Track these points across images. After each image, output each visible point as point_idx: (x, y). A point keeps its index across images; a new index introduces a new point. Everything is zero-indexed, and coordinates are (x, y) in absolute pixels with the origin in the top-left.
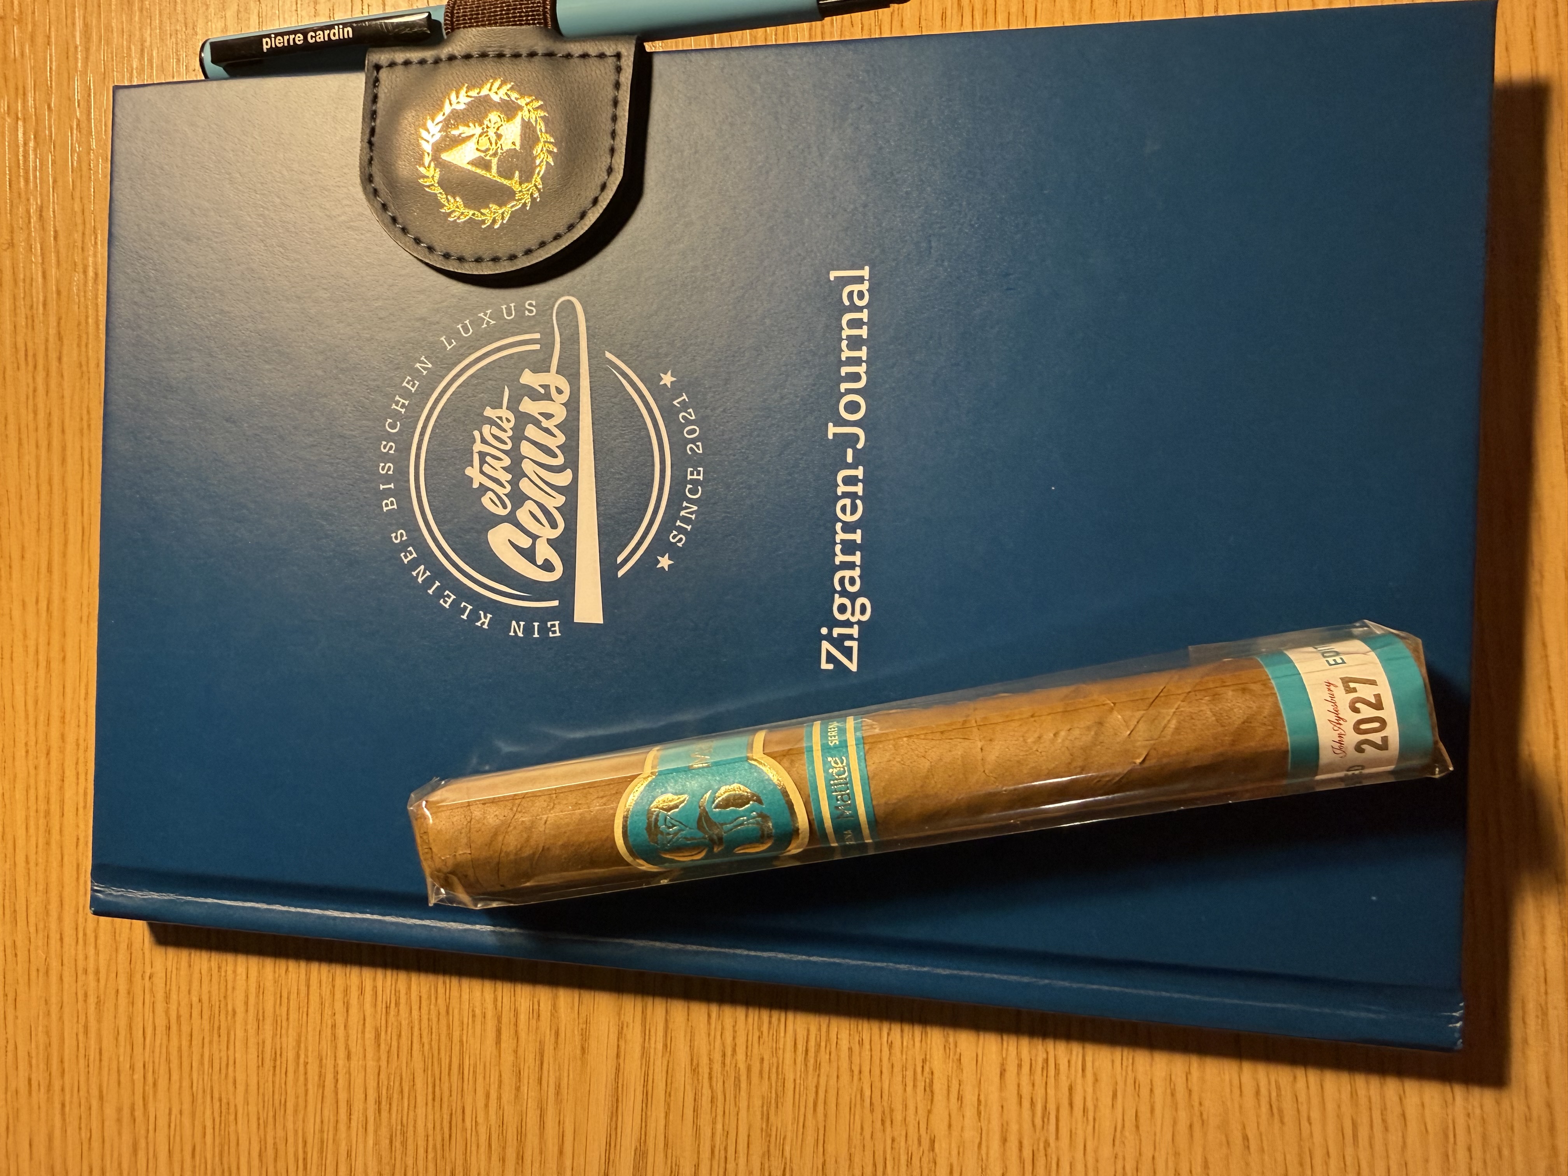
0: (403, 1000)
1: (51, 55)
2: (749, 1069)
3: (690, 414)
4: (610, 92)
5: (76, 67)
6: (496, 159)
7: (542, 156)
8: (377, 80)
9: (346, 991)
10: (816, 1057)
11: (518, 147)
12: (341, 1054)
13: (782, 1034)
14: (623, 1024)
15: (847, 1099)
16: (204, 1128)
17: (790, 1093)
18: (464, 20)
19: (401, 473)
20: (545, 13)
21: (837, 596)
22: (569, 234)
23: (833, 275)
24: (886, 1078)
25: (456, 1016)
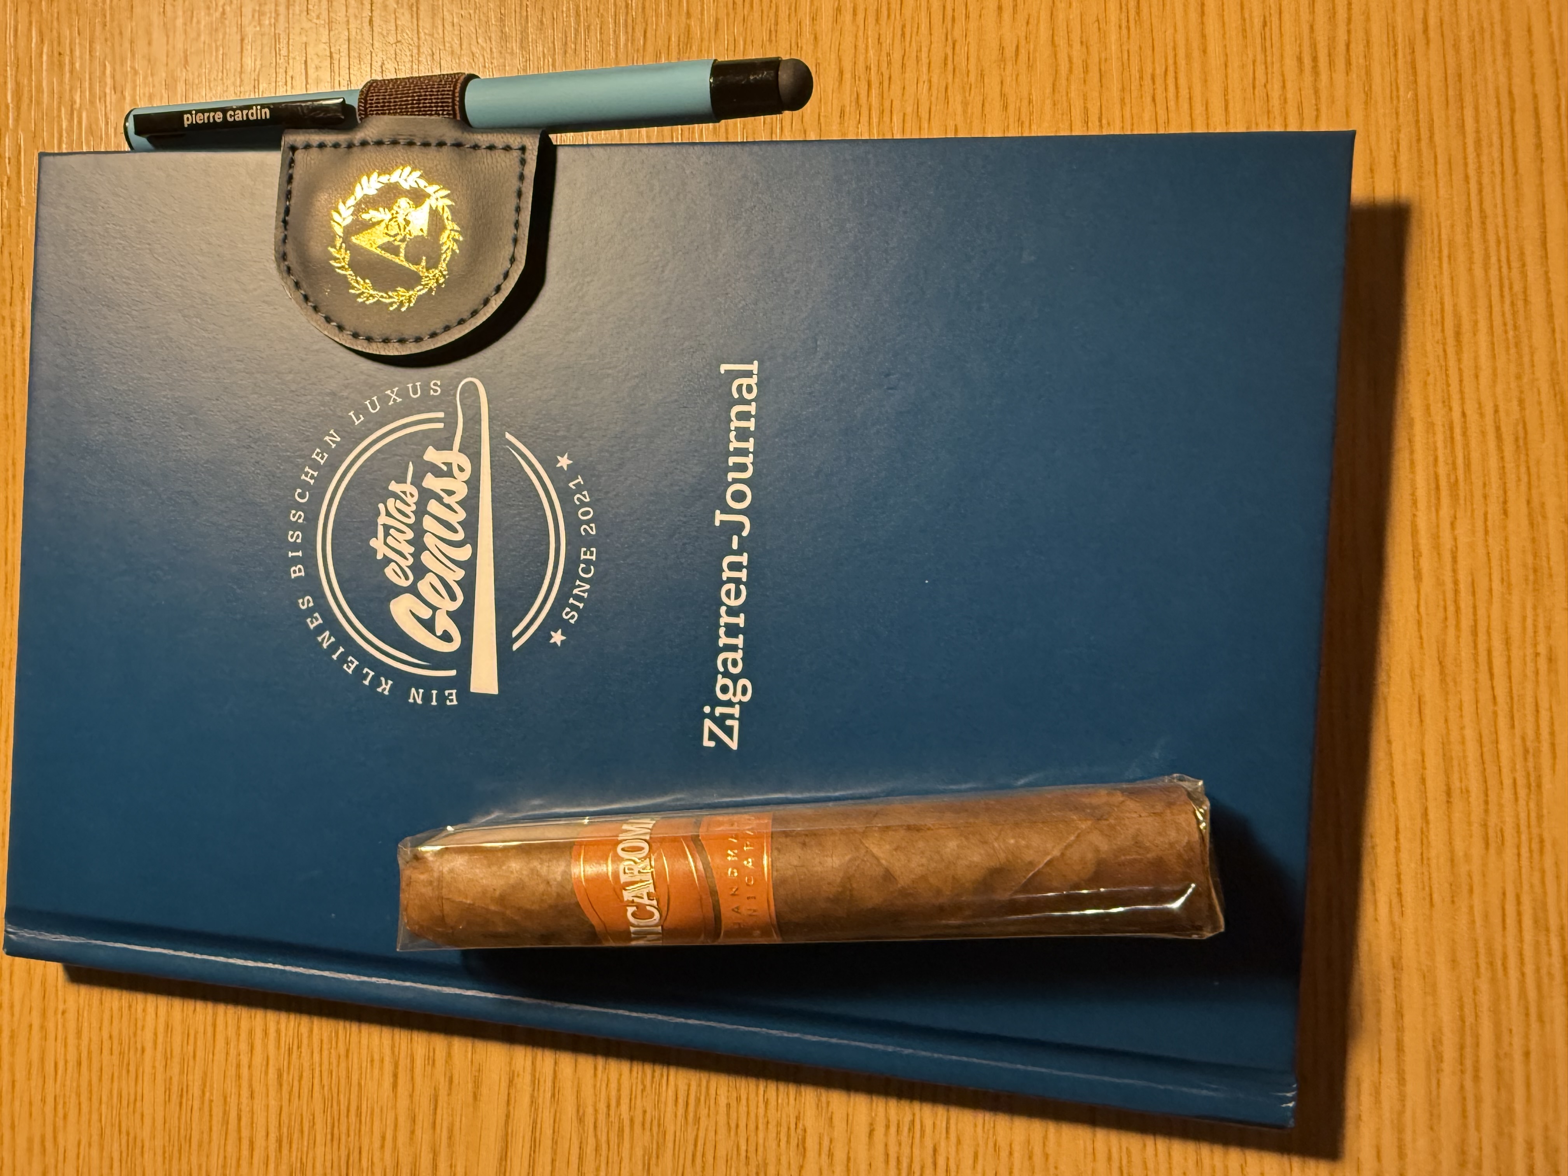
0: (305, 1041)
2: (632, 1121)
3: (584, 496)
4: (515, 184)
6: (405, 244)
7: (448, 243)
8: (292, 161)
9: (251, 1032)
10: (696, 1112)
11: (425, 233)
12: (245, 1093)
13: (664, 1088)
14: (513, 1073)
15: (724, 1153)
16: (112, 1159)
17: (670, 1145)
18: (377, 107)
19: (308, 544)
20: (454, 105)
21: (720, 676)
22: (472, 320)
23: (724, 368)
24: (761, 1135)
25: (356, 1061)
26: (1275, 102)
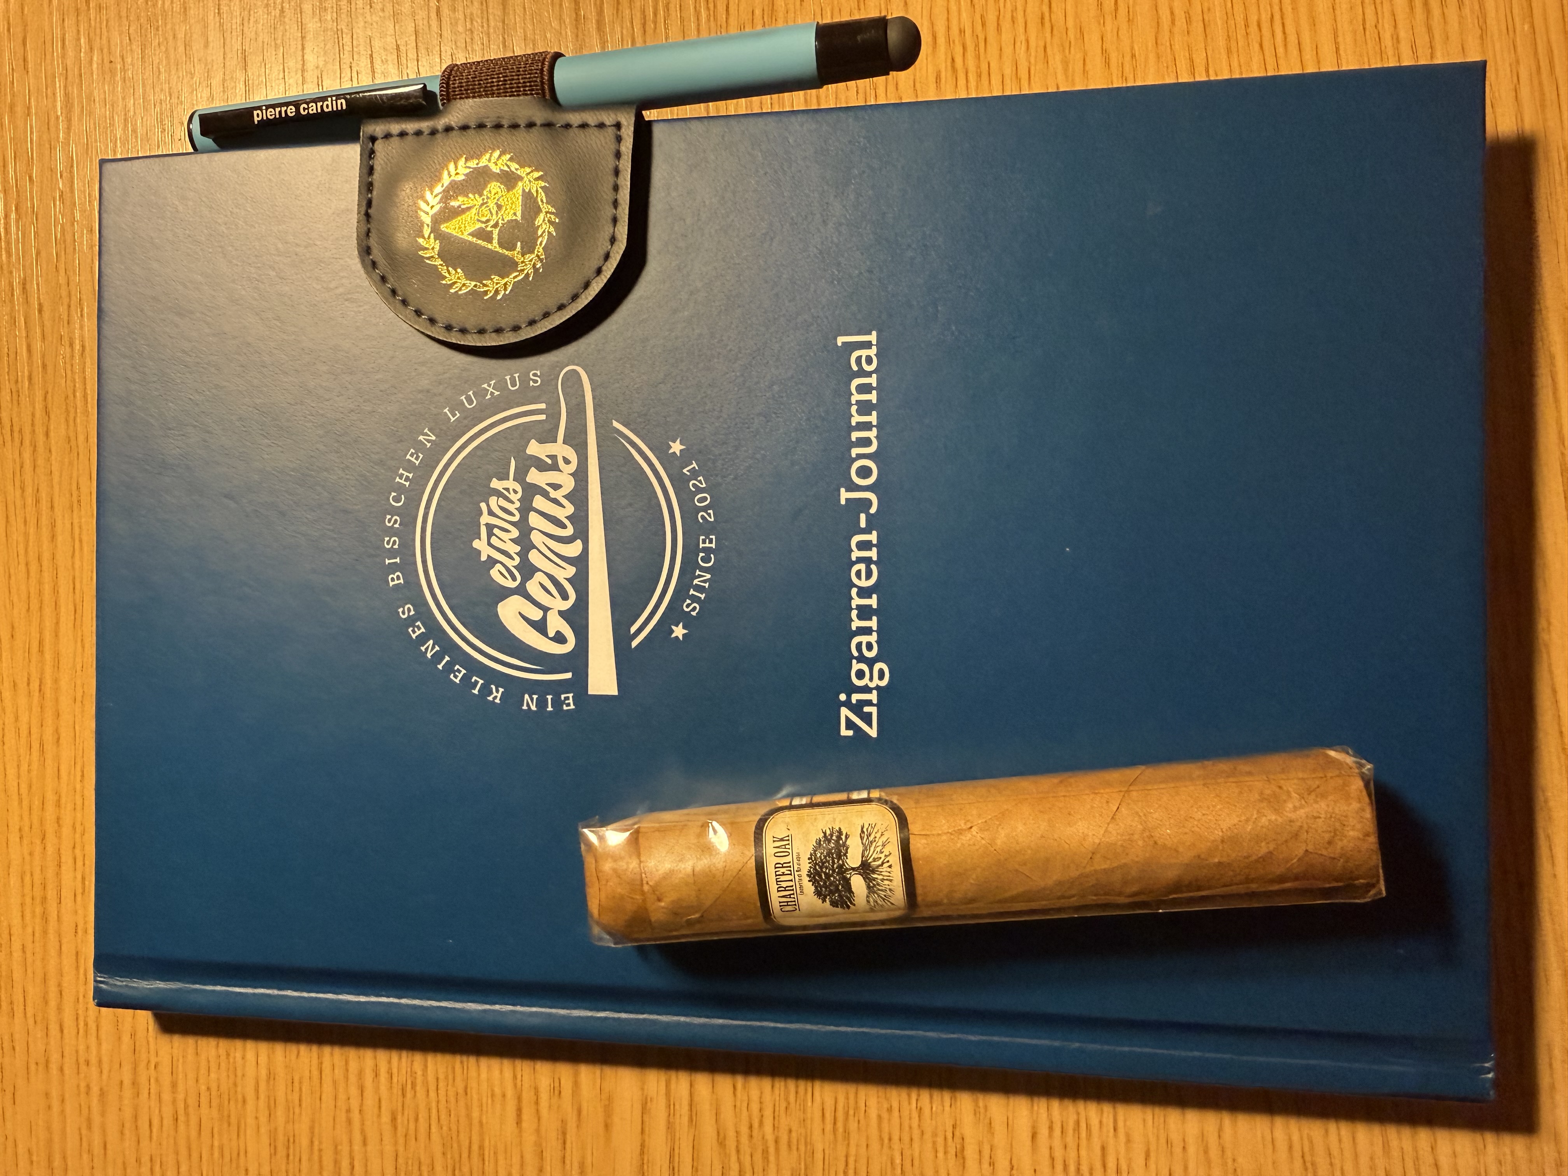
0: (419, 1080)
1: (31, 127)
2: (777, 1141)
3: (700, 482)
4: (611, 162)
5: (58, 137)
6: (497, 230)
7: (544, 226)
8: (372, 152)
9: (360, 1074)
10: (845, 1125)
11: (519, 218)
12: (357, 1139)
13: (810, 1104)
14: (646, 1099)
15: (878, 1169)
18: (460, 91)
19: (407, 548)
20: (542, 83)
21: (854, 661)
22: (573, 304)
23: (840, 340)
24: (916, 1145)
25: (475, 1096)
26: (1387, 41)
